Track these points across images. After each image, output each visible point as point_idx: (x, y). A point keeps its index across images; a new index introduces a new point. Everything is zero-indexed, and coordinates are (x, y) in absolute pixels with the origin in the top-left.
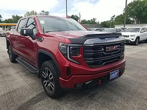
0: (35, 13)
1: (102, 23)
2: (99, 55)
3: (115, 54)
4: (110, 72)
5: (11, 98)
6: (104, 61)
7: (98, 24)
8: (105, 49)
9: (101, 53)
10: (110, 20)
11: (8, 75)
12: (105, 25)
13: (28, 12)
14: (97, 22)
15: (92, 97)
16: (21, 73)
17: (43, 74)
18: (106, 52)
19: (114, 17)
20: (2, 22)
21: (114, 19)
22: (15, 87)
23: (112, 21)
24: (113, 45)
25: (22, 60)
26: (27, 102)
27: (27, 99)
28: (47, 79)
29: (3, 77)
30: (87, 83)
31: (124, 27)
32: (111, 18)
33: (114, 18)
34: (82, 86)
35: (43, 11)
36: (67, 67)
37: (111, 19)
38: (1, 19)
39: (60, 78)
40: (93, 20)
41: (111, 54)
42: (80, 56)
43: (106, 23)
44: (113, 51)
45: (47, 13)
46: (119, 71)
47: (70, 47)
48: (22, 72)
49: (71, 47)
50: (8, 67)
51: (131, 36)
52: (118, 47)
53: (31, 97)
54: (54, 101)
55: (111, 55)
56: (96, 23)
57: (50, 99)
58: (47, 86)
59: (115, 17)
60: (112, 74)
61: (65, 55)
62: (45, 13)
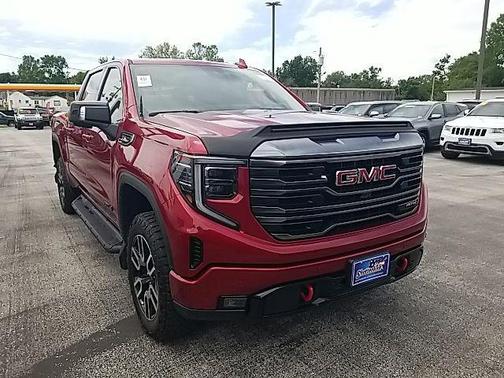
0: (171, 50)
1: (402, 82)
2: (310, 198)
4: (352, 258)
5: (25, 331)
6: (328, 220)
7: (389, 86)
8: (332, 177)
9: (318, 192)
10: (431, 73)
11: (41, 254)
12: (412, 89)
13: (150, 49)
14: (385, 79)
15: (292, 345)
16: (83, 250)
17: (134, 256)
19: (445, 61)
20: (68, 81)
21: (447, 71)
22: (48, 295)
23: (438, 77)
26: (71, 348)
27: (74, 338)
28: (142, 272)
29: (21, 260)
30: (261, 295)
31: (478, 98)
32: (436, 66)
33: (447, 65)
34: (244, 305)
35: (199, 44)
36: (192, 238)
37: (436, 69)
38: (65, 70)
39: (172, 272)
40: (370, 74)
41: (360, 194)
42: (239, 198)
43: (418, 84)
45: (211, 51)
47: (203, 165)
48: (88, 245)
49: (207, 168)
51: (495, 131)
52: (388, 172)
53: (88, 331)
54: (158, 349)
55: (358, 197)
56: (379, 84)
57: (147, 342)
58: (142, 296)
59: (452, 61)
60: (358, 267)
61: (188, 193)
62: (204, 50)
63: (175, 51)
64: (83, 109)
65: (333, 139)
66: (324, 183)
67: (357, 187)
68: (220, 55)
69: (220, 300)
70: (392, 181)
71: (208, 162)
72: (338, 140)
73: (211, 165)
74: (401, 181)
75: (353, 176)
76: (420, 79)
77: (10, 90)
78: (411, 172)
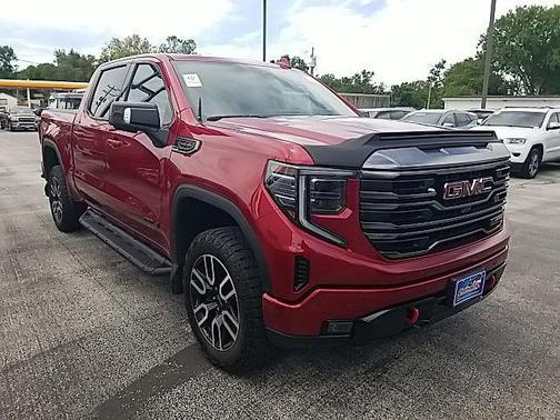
0: (141, 43)
1: (395, 87)
2: (420, 213)
3: (474, 208)
4: (456, 276)
5: (69, 369)
6: (434, 236)
7: (382, 92)
8: (440, 190)
9: (426, 206)
10: (425, 79)
11: (50, 280)
12: (406, 97)
13: (117, 41)
14: (378, 85)
15: (378, 371)
17: (195, 278)
18: (443, 202)
19: (440, 66)
21: (442, 77)
22: (80, 326)
23: (433, 84)
24: (469, 176)
25: (103, 221)
26: (133, 385)
27: (131, 376)
28: (211, 295)
29: (30, 286)
30: (365, 319)
31: (483, 106)
32: (431, 72)
33: (442, 71)
34: (349, 331)
35: (174, 37)
36: (298, 257)
37: (431, 75)
38: (12, 63)
39: (265, 295)
40: (362, 79)
42: (348, 212)
43: (412, 90)
44: (467, 199)
45: (188, 46)
46: (487, 273)
47: (308, 178)
48: (104, 268)
49: (314, 180)
50: (48, 246)
51: (512, 141)
52: (487, 184)
56: (371, 90)
57: (218, 375)
58: (207, 324)
59: (447, 66)
60: (461, 285)
62: (180, 44)
63: (146, 45)
64: (128, 111)
65: (436, 149)
66: (431, 198)
67: (461, 200)
69: (325, 324)
70: (485, 195)
71: (313, 173)
72: (442, 150)
73: (318, 176)
76: (413, 84)
78: (501, 185)
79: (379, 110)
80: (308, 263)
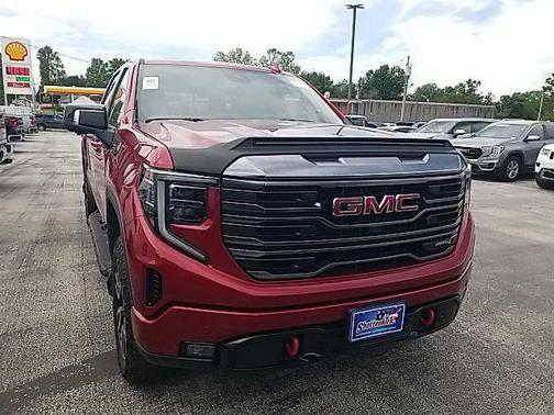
0: (244, 56)
1: (505, 98)
2: (298, 230)
4: (351, 307)
7: (489, 102)
8: (327, 206)
10: (540, 89)
12: (516, 107)
13: (221, 54)
14: (485, 94)
15: (285, 404)
23: (549, 94)
26: (34, 383)
32: (547, 81)
34: (211, 354)
35: (274, 50)
36: (150, 271)
37: (546, 85)
39: (133, 307)
40: (467, 88)
42: (208, 224)
43: (524, 101)
44: (373, 217)
45: (286, 58)
46: (408, 308)
47: (168, 183)
49: (173, 186)
52: (406, 202)
53: (61, 363)
55: (365, 232)
56: (477, 100)
61: (151, 215)
62: (280, 56)
63: (248, 58)
64: (77, 113)
65: (334, 158)
66: (318, 212)
67: (361, 218)
68: (296, 63)
69: (183, 346)
70: (413, 213)
71: (173, 179)
72: (341, 159)
73: (177, 182)
74: (427, 214)
75: (356, 205)
76: (527, 95)
77: (75, 94)
78: (448, 203)
79: (459, 120)
80: (160, 276)
